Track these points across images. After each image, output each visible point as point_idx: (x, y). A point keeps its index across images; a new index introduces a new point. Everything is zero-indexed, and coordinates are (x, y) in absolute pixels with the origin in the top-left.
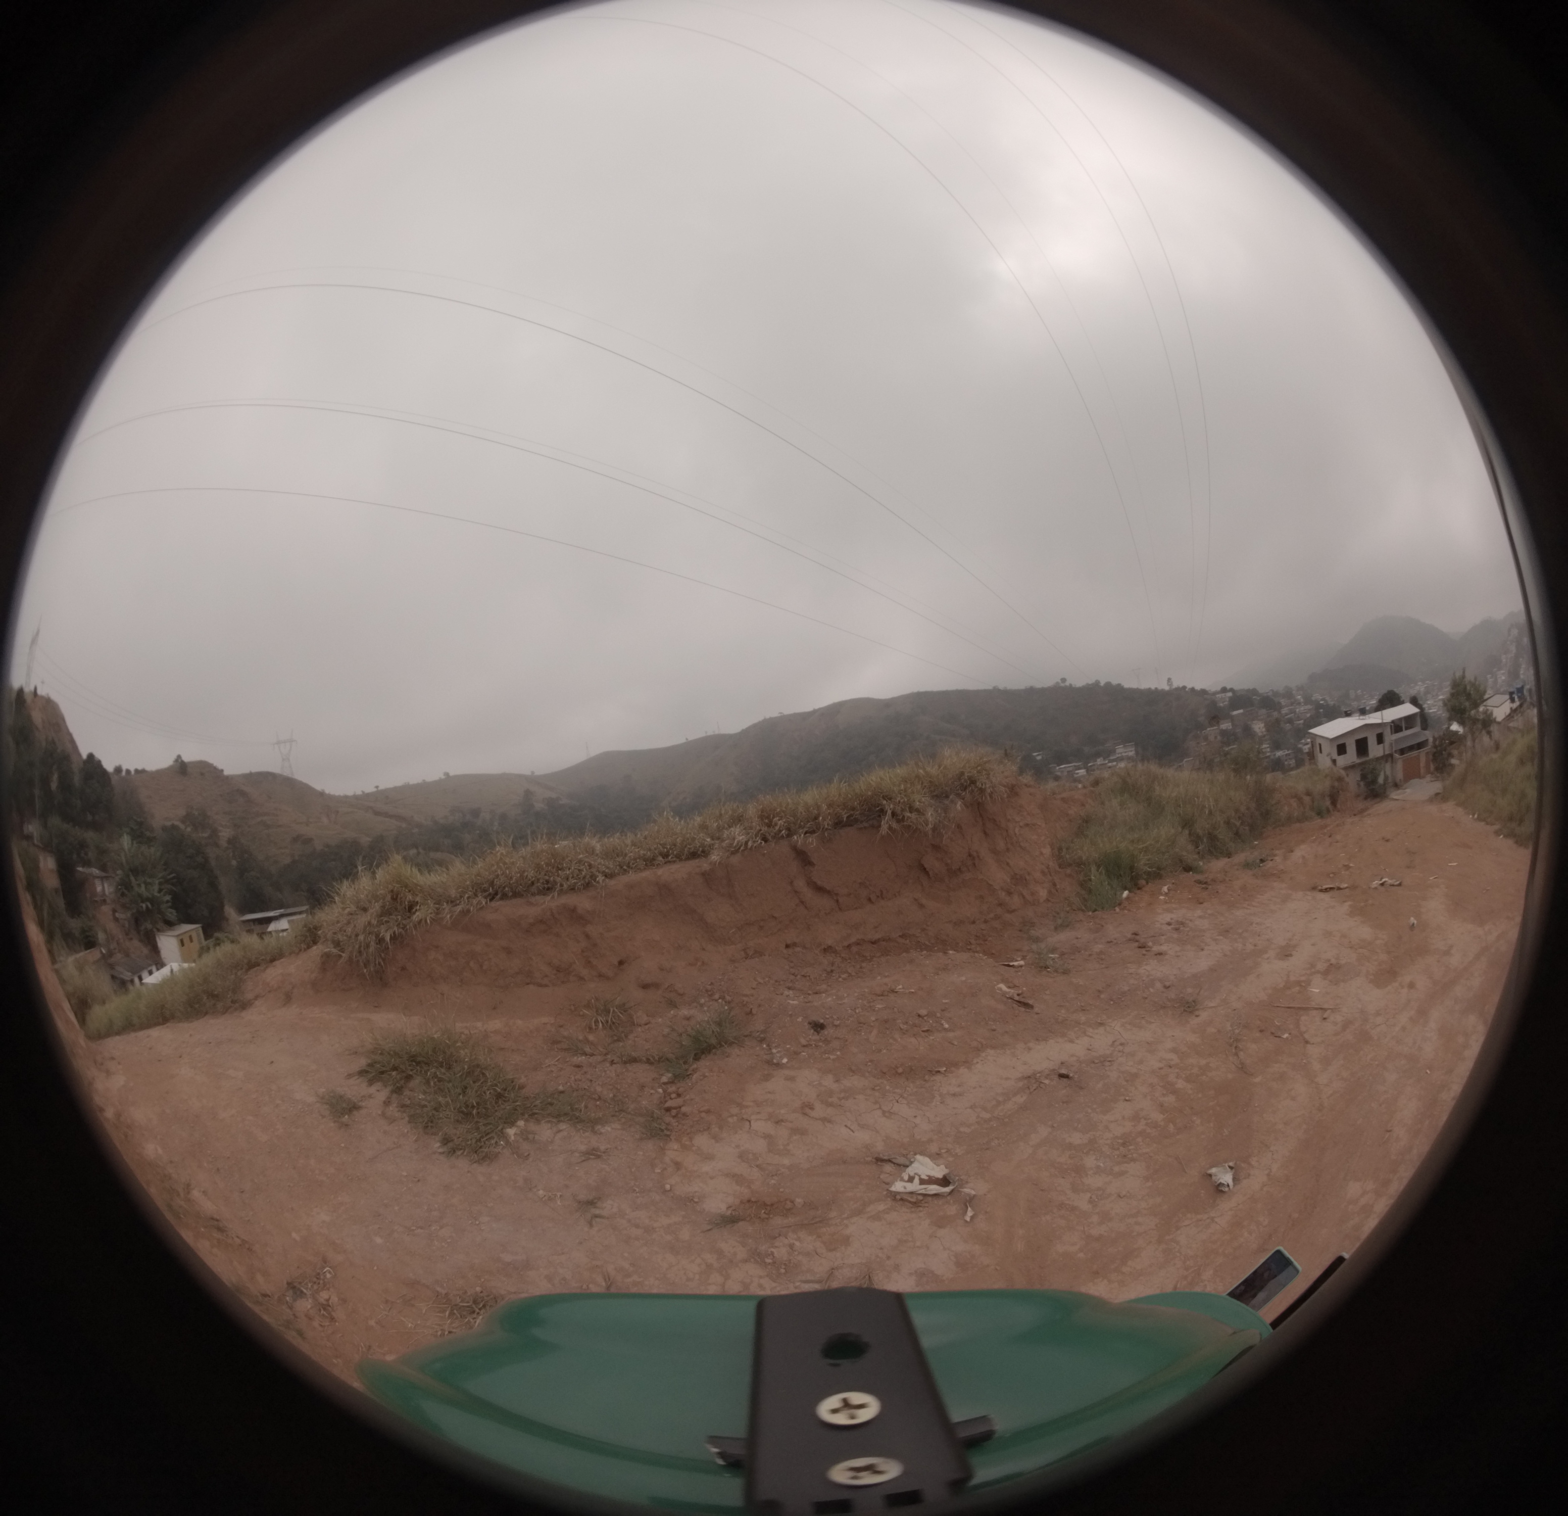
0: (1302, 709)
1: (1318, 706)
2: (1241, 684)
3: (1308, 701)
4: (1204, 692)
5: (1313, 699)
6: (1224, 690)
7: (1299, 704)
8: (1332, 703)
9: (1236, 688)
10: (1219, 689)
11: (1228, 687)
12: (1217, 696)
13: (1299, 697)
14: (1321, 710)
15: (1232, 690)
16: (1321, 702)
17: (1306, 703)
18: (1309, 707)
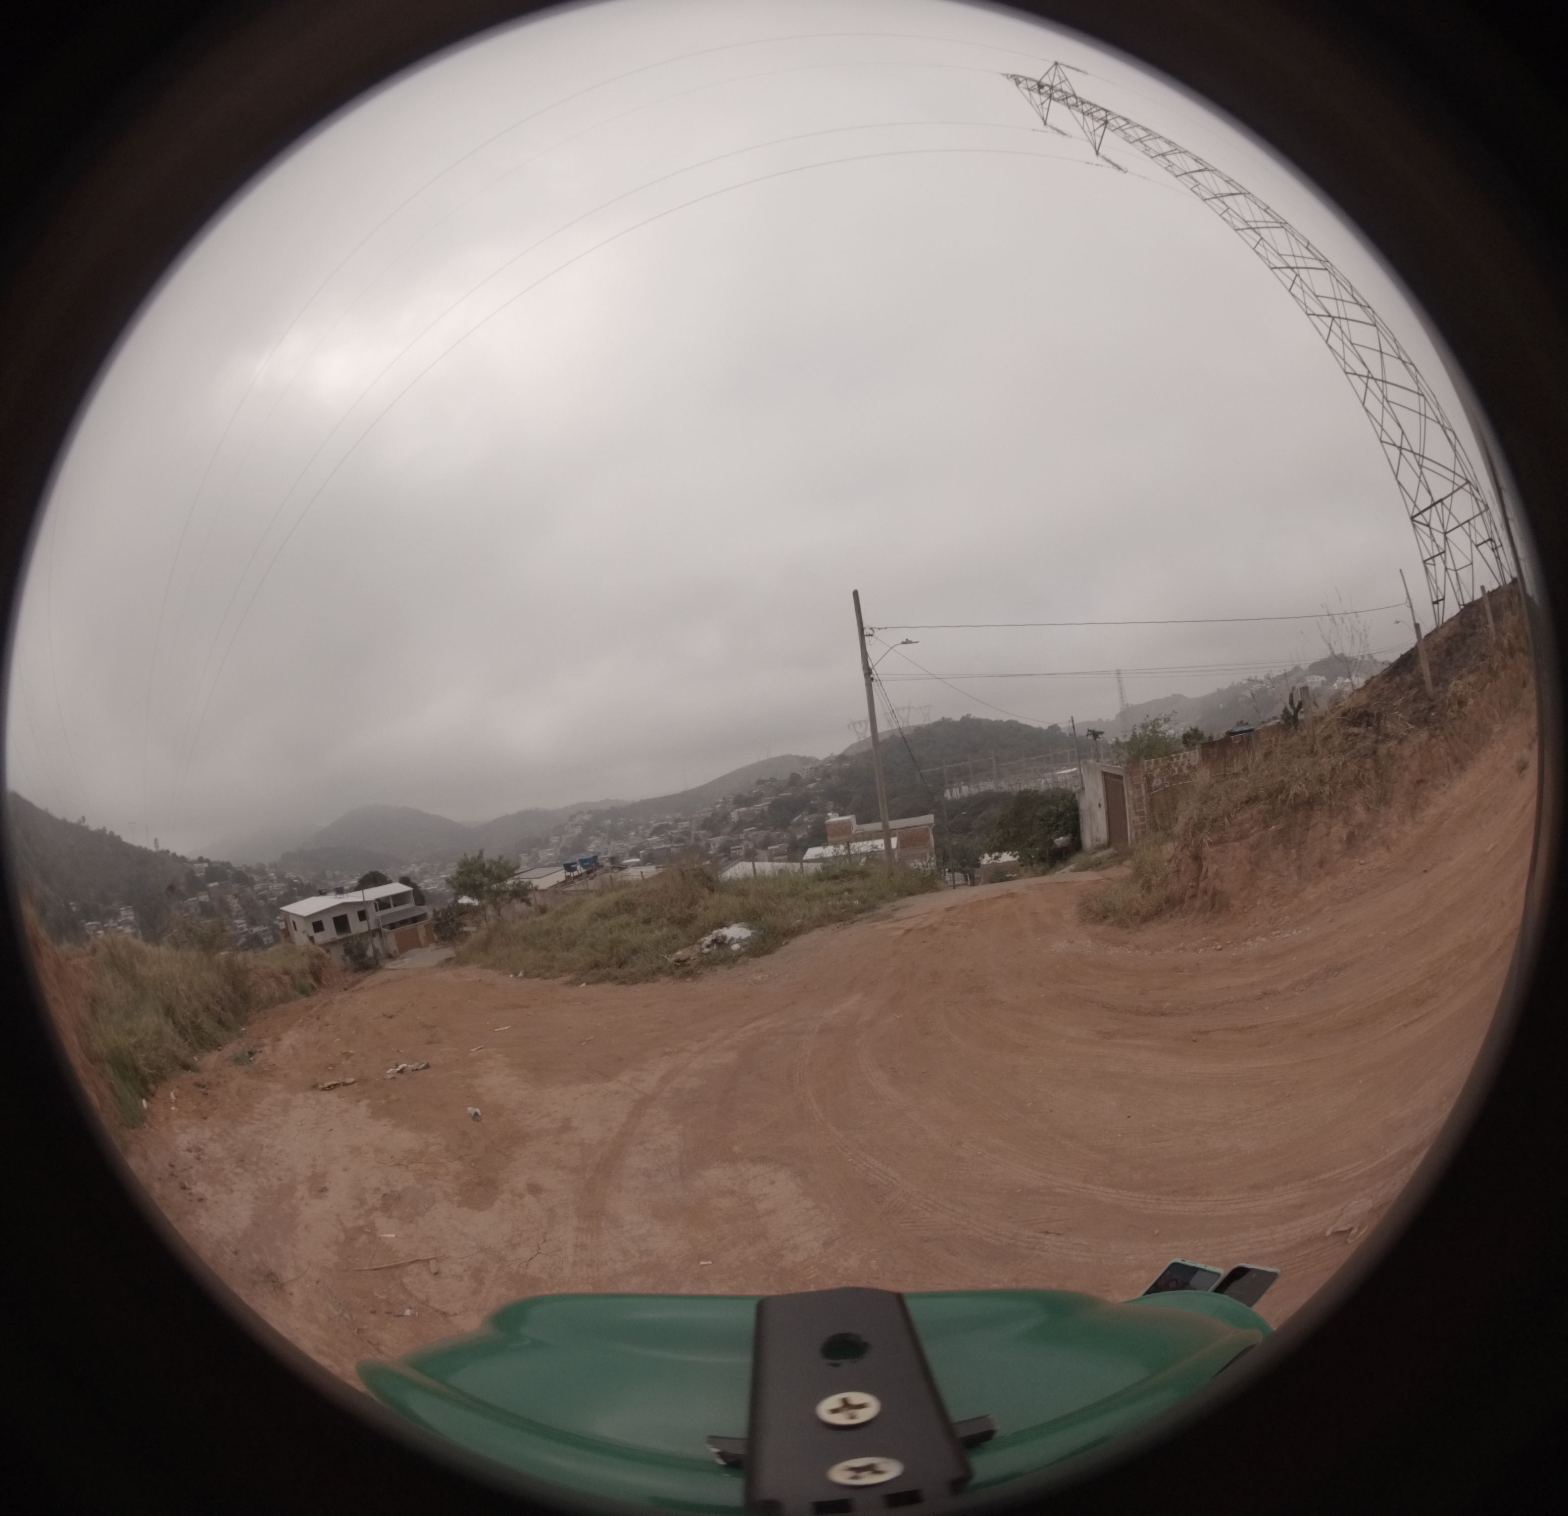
0: (275, 886)
1: (291, 884)
2: (217, 856)
3: (281, 878)
4: (183, 859)
5: (286, 877)
6: (201, 860)
7: (272, 881)
8: (306, 882)
9: (212, 859)
10: (195, 857)
11: (205, 857)
12: (195, 865)
13: (272, 874)
14: (295, 889)
15: (207, 861)
16: (295, 881)
17: (279, 881)
18: (282, 885)
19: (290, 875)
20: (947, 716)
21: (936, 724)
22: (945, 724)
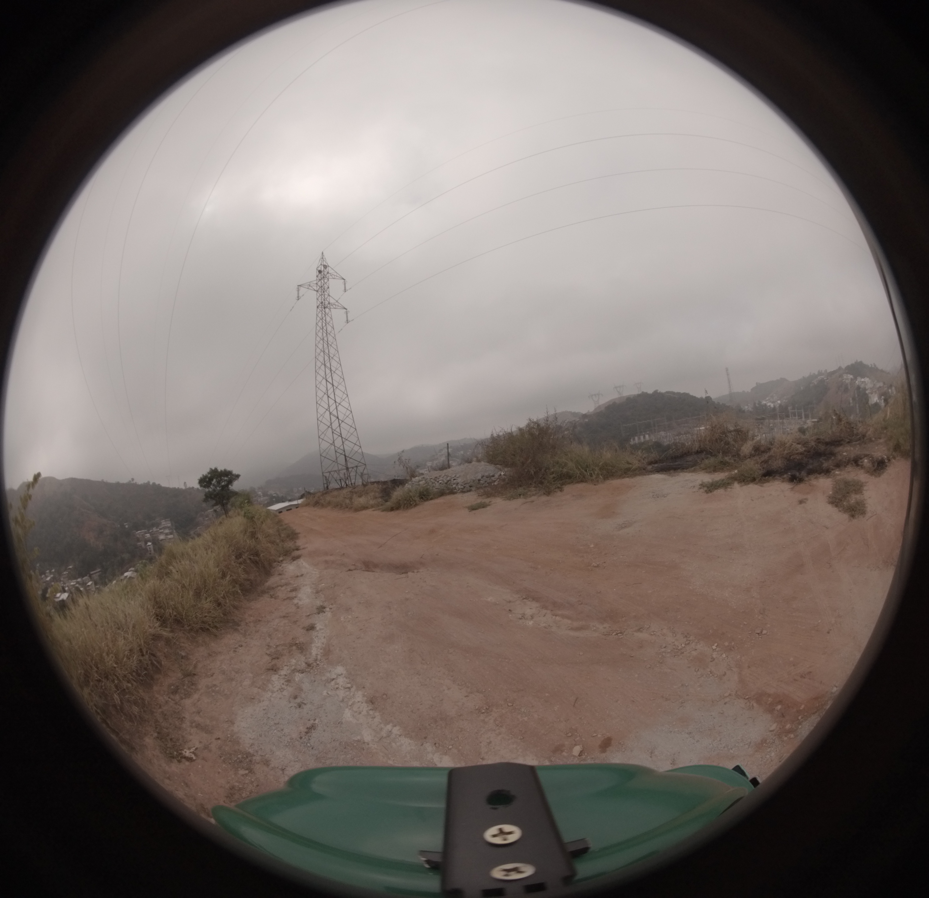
19: (271, 492)
20: (645, 391)
21: (639, 395)
22: (644, 395)
